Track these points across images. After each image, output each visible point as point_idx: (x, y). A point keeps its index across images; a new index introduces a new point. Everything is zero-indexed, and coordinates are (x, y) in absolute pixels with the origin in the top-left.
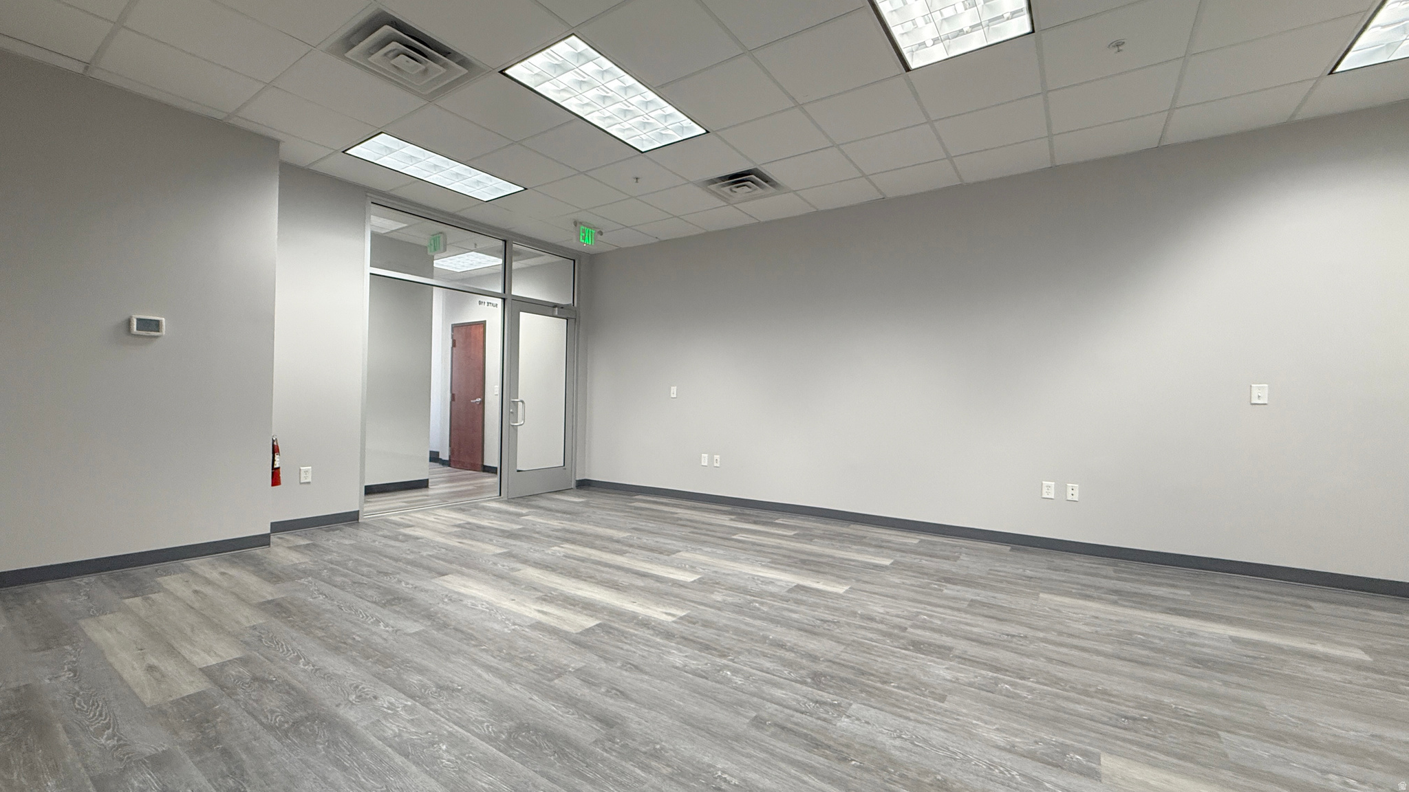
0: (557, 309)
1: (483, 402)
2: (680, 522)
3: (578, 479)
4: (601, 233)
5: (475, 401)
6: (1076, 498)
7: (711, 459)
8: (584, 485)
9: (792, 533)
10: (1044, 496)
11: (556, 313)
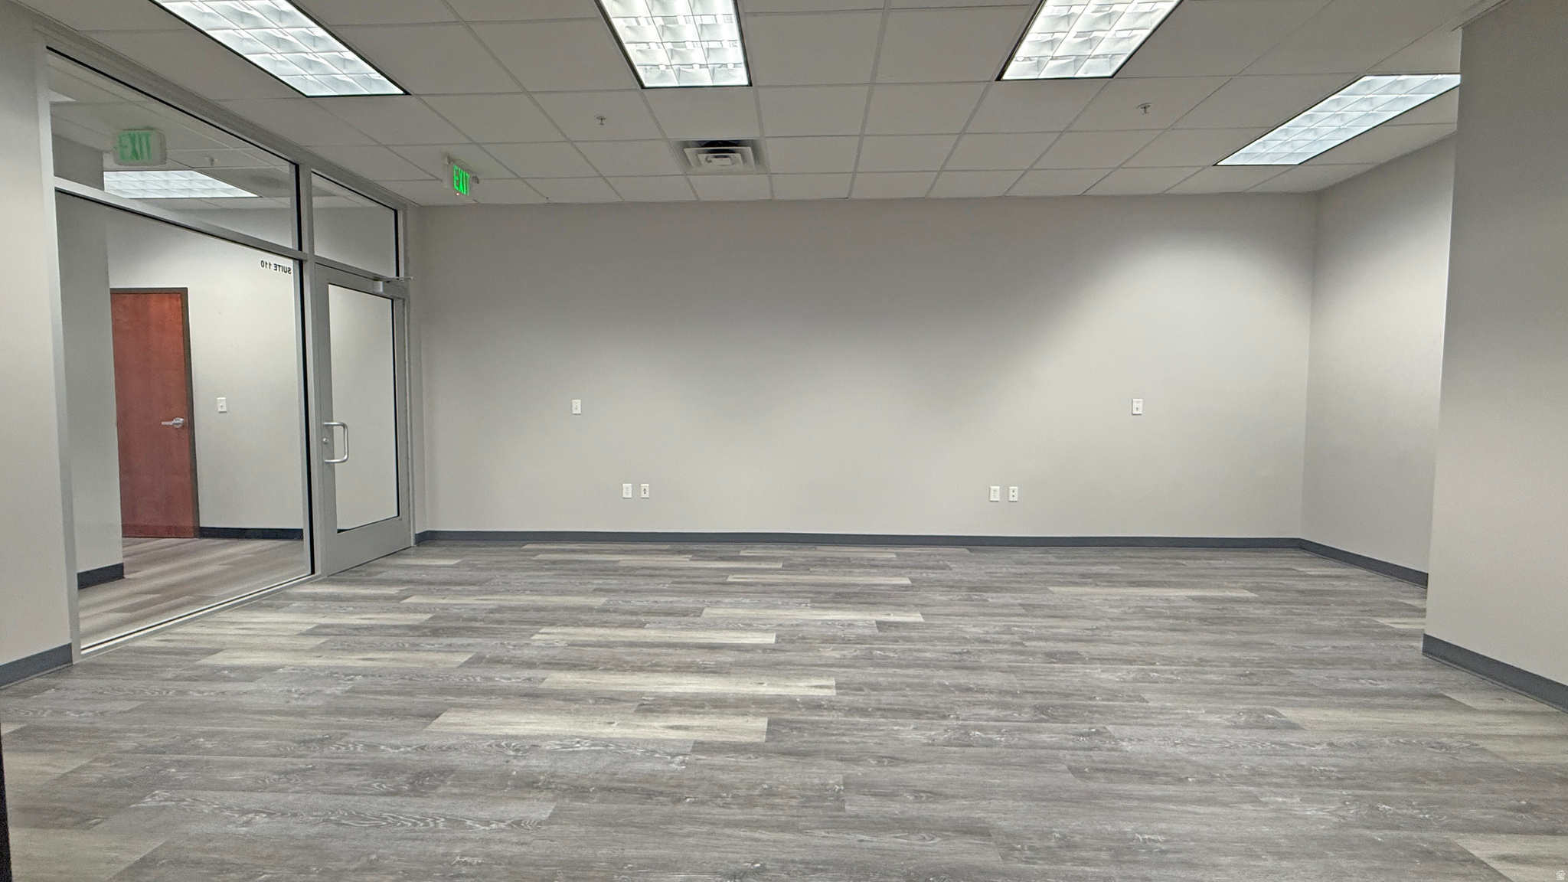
0: (381, 283)
1: (190, 425)
2: (638, 572)
3: (417, 532)
4: (476, 180)
5: (171, 423)
6: (1015, 499)
7: (636, 489)
8: (427, 539)
9: (779, 566)
10: (991, 500)
11: (381, 290)
